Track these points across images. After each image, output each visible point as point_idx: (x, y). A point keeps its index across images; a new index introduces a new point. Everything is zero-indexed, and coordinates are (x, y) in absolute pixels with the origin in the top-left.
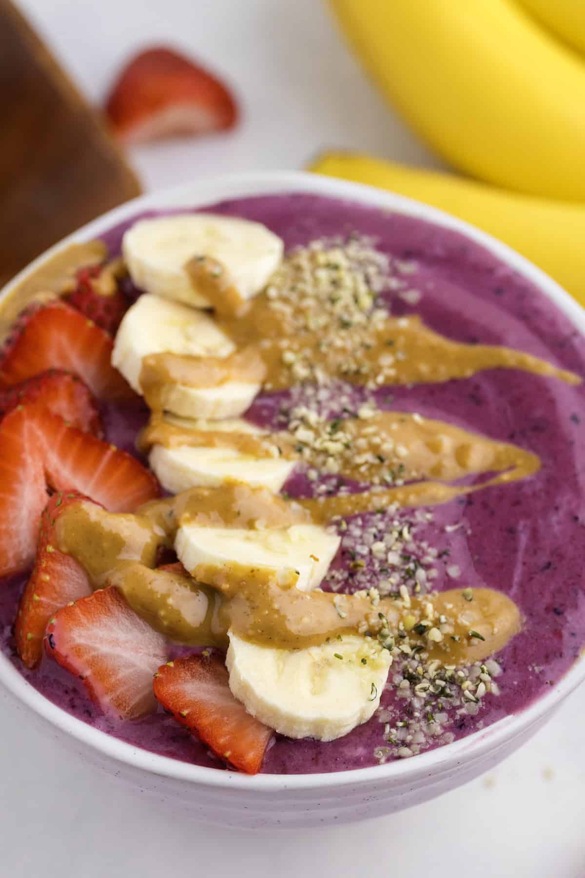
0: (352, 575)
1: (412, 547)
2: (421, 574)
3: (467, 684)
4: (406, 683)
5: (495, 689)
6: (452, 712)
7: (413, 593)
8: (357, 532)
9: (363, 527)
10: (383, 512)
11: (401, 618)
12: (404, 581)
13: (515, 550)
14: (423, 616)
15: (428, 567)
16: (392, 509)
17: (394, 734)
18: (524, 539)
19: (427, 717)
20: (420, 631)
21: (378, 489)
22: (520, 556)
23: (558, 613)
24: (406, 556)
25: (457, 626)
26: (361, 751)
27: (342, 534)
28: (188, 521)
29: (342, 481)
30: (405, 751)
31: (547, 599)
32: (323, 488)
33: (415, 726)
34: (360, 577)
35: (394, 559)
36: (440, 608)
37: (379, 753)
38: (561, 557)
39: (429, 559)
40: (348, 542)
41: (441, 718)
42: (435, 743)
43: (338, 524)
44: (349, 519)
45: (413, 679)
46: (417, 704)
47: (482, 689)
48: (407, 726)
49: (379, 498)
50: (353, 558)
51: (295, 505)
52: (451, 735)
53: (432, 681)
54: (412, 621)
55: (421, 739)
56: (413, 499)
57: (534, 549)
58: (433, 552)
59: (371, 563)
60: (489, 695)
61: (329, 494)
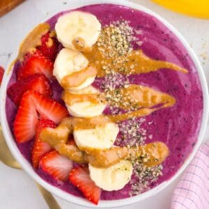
0: (123, 140)
1: (139, 130)
2: (142, 139)
3: (154, 173)
4: (137, 173)
5: (161, 174)
6: (150, 181)
7: (139, 146)
8: (124, 126)
9: (126, 125)
10: (131, 119)
11: (136, 154)
12: (137, 141)
13: (168, 129)
14: (142, 153)
15: (143, 136)
16: (134, 119)
17: (134, 187)
18: (170, 126)
19: (143, 182)
20: (141, 158)
21: (130, 112)
22: (169, 131)
23: (179, 150)
24: (137, 134)
25: (151, 156)
26: (125, 193)
27: (120, 127)
28: (77, 129)
29: (120, 110)
30: (137, 193)
31: (176, 145)
32: (114, 112)
33: (140, 185)
34: (125, 141)
35: (134, 135)
36: (147, 151)
37: (130, 194)
38: (181, 132)
39: (144, 134)
40: (121, 130)
41: (147, 183)
42: (145, 190)
43: (118, 123)
44: (121, 122)
45: (139, 172)
46: (140, 178)
47: (158, 174)
48: (138, 185)
49: (130, 115)
50: (123, 135)
51: (107, 117)
52: (149, 188)
53: (144, 172)
54: (139, 155)
55: (141, 189)
56: (139, 115)
57: (173, 129)
58: (145, 131)
59: (128, 136)
60: (159, 176)
61: (116, 114)
